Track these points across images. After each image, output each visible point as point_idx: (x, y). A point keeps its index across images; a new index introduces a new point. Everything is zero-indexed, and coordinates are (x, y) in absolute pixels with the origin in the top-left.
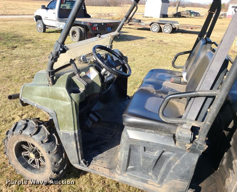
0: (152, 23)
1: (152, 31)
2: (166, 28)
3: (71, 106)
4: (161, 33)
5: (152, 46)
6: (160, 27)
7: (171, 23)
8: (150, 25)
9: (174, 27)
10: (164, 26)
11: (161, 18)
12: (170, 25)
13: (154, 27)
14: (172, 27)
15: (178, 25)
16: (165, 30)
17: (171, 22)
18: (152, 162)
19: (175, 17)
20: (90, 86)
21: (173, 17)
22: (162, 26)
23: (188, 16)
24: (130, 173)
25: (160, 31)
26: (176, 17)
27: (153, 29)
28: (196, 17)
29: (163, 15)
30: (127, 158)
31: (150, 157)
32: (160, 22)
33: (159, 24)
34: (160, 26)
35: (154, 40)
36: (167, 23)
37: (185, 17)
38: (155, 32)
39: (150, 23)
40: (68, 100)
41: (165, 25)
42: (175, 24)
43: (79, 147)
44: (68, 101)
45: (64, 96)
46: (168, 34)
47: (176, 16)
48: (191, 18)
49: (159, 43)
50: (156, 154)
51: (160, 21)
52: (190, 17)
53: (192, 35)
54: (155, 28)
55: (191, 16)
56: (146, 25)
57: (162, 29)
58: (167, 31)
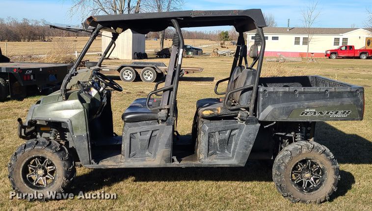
0: (122, 67)
1: (124, 80)
2: (147, 74)
5: (129, 100)
6: (137, 73)
7: (154, 66)
8: (119, 70)
9: (159, 72)
10: (142, 70)
11: (135, 59)
12: (153, 69)
13: (126, 73)
14: (156, 71)
15: (166, 69)
16: (145, 77)
17: (153, 64)
18: (146, 142)
19: (160, 58)
20: (93, 100)
21: (157, 58)
22: (140, 71)
24: (133, 158)
26: (162, 58)
27: (124, 77)
28: (197, 56)
29: (137, 55)
30: (129, 145)
31: (144, 138)
32: (136, 65)
33: (134, 67)
34: (135, 71)
35: (130, 91)
36: (147, 65)
38: (129, 81)
39: (118, 66)
40: (81, 108)
41: (144, 69)
42: (160, 67)
43: (90, 147)
46: (151, 83)
47: (162, 55)
48: (188, 57)
49: (139, 95)
50: (148, 135)
51: (135, 63)
52: (186, 56)
53: (190, 82)
54: (129, 76)
55: (187, 54)
56: (111, 70)
57: (140, 75)
58: (149, 79)
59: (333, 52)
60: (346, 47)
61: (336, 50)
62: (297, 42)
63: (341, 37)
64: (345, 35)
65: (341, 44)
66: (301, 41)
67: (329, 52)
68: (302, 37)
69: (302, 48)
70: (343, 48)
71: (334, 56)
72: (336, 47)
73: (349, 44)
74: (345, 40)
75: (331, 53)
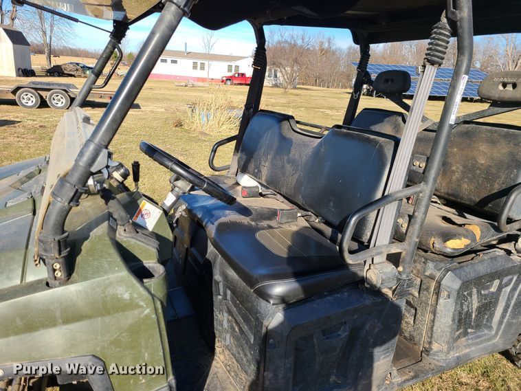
0: (19, 88)
2: (56, 98)
3: (154, 316)
4: (46, 109)
6: (41, 97)
7: (65, 88)
8: (14, 92)
9: (72, 96)
10: (48, 93)
11: (20, 76)
12: (64, 92)
13: (25, 97)
14: (69, 95)
16: (54, 102)
17: (65, 85)
19: (51, 76)
21: (46, 76)
22: (43, 94)
23: (79, 73)
25: (43, 104)
26: (54, 76)
27: (24, 101)
29: (22, 71)
32: (39, 86)
33: (36, 89)
34: (39, 94)
37: (74, 76)
40: (142, 303)
41: (51, 91)
42: (71, 90)
44: (142, 306)
45: (127, 296)
46: (63, 110)
47: (53, 73)
48: (85, 77)
51: (34, 83)
52: (83, 75)
54: (30, 100)
55: (84, 73)
57: (47, 100)
58: (60, 105)
59: (229, 79)
60: (239, 74)
61: (231, 77)
62: (195, 67)
63: (234, 64)
64: (237, 63)
65: (233, 72)
66: (199, 66)
67: (224, 79)
68: (199, 62)
69: (199, 73)
70: (236, 75)
71: (229, 82)
72: (230, 74)
73: (240, 72)
74: (237, 67)
75: (227, 80)
